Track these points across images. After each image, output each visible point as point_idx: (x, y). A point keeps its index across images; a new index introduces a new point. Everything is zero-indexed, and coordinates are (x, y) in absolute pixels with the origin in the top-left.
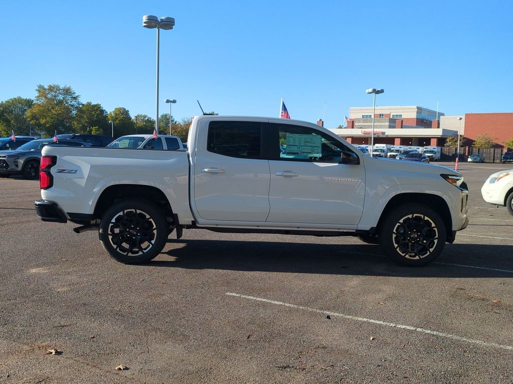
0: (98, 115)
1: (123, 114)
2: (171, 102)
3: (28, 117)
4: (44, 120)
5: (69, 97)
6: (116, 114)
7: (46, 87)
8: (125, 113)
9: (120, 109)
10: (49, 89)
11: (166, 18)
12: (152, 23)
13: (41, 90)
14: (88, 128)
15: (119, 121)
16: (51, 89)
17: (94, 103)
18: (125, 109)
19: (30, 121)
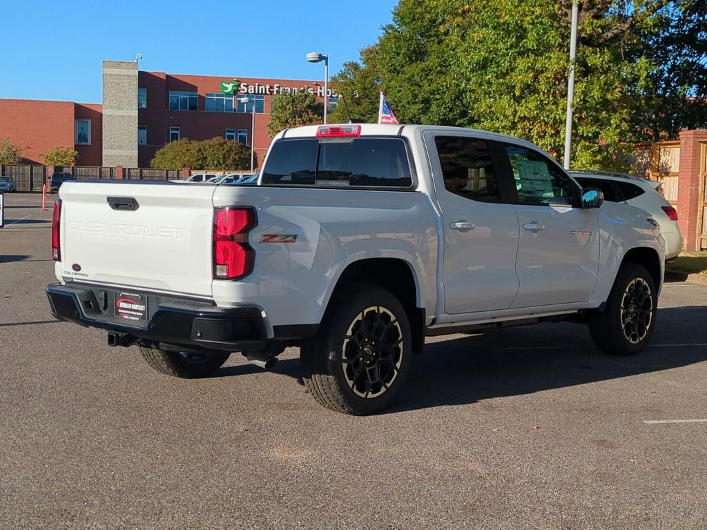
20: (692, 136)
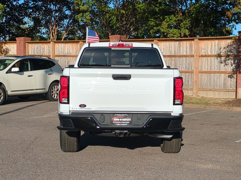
20: (23, 40)
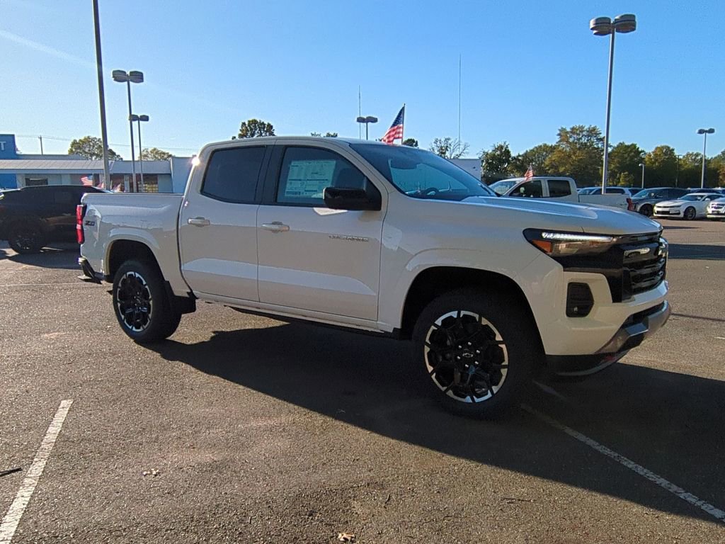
0: (632, 158)
1: (665, 154)
2: (706, 131)
3: (547, 166)
4: (564, 168)
5: (594, 139)
6: (656, 155)
7: (568, 130)
8: (669, 152)
9: (663, 147)
10: (571, 132)
11: (622, 17)
12: (603, 27)
13: (563, 134)
14: (618, 175)
15: (659, 163)
16: (573, 130)
17: (627, 143)
18: (669, 148)
19: (549, 170)
